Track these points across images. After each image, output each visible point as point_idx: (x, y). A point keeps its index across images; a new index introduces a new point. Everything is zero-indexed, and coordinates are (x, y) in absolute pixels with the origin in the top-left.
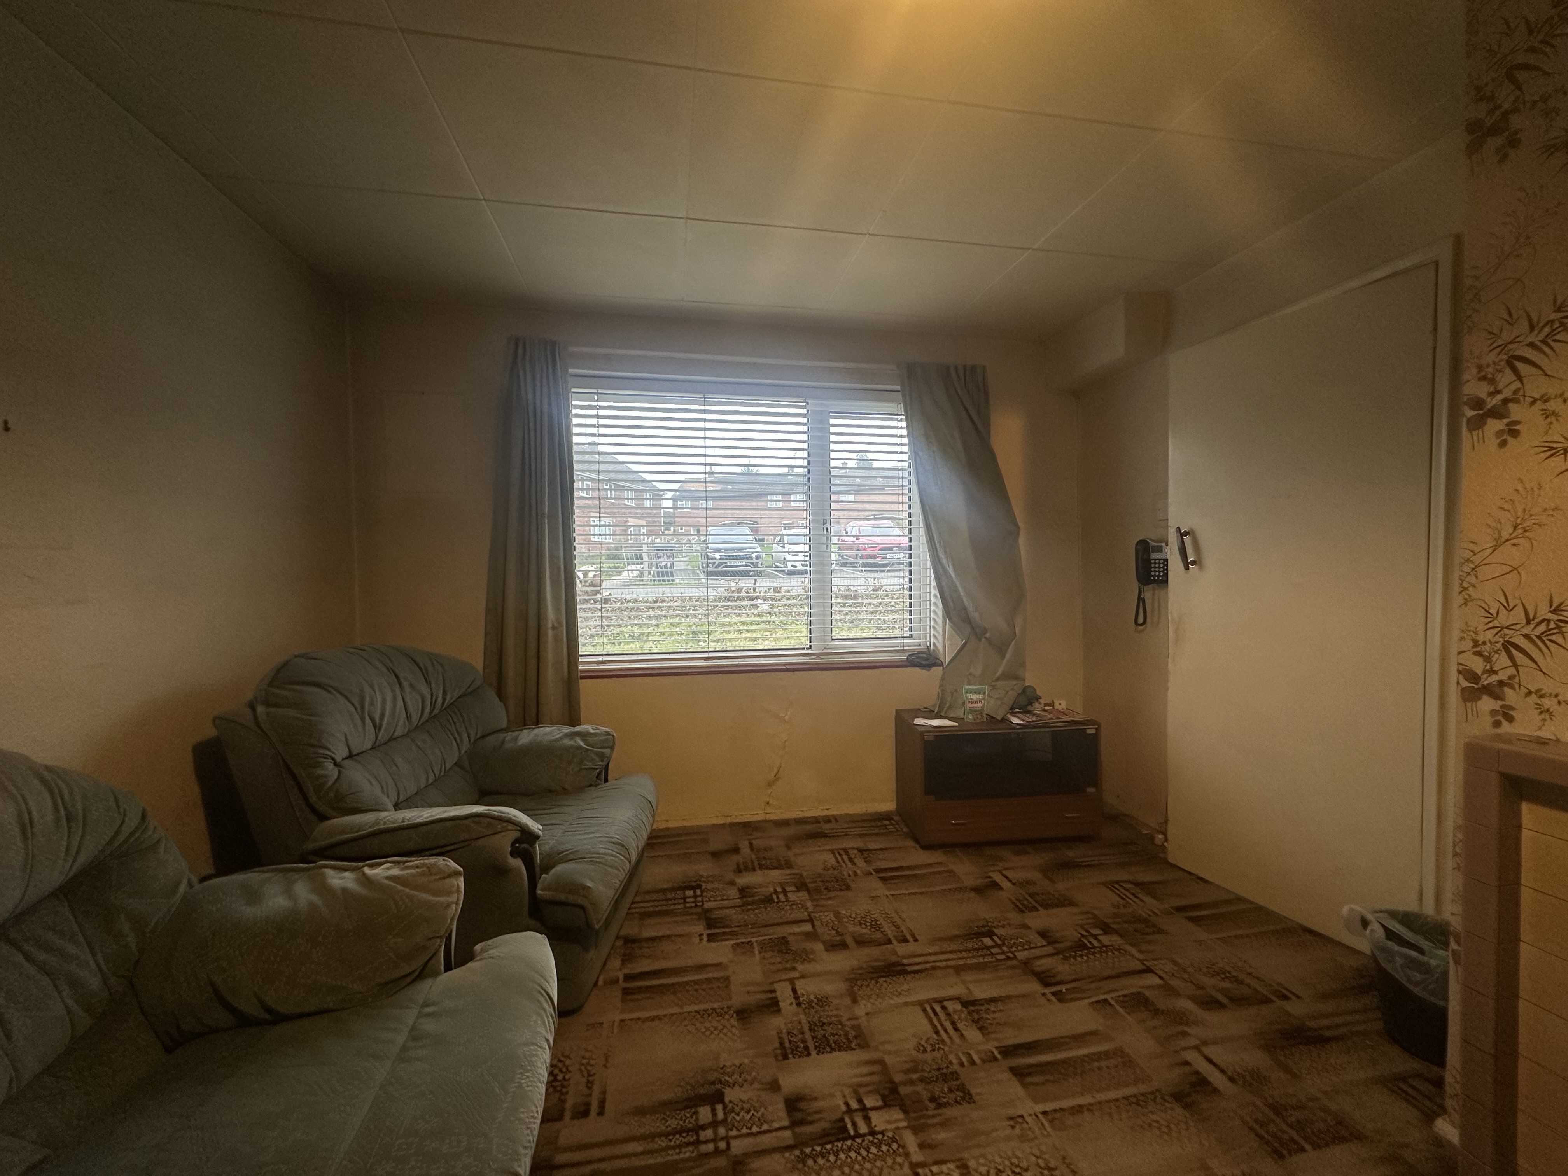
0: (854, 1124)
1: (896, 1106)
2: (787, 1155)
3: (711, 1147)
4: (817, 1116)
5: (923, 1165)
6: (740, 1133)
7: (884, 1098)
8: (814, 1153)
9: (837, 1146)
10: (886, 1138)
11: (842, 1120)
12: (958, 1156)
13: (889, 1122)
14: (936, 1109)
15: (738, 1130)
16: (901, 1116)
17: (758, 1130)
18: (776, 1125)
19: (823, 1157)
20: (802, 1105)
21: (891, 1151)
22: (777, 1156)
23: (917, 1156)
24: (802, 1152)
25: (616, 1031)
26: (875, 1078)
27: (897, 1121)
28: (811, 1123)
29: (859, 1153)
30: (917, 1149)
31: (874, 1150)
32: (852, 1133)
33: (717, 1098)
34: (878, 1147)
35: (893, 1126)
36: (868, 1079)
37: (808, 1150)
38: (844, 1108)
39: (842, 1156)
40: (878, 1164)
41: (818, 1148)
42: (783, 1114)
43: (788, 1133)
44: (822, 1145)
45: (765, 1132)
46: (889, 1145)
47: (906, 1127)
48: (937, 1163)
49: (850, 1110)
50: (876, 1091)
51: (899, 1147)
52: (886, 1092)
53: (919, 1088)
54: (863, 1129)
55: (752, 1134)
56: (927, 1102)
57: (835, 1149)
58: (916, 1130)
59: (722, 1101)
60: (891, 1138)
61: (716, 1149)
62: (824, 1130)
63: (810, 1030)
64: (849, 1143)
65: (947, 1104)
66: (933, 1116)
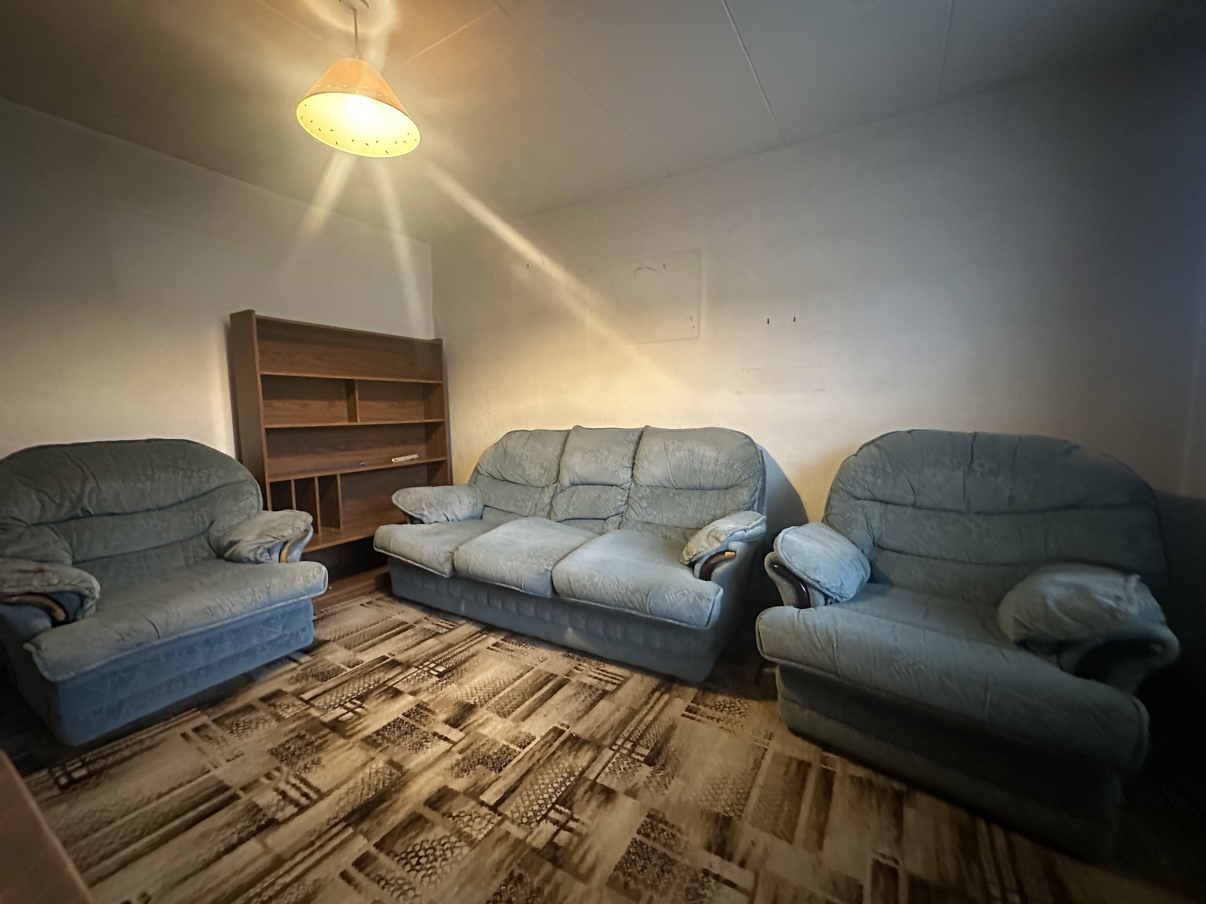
0: (560, 812)
1: (544, 848)
2: (580, 769)
3: (619, 742)
4: (586, 799)
5: (500, 823)
6: (615, 757)
7: (557, 847)
8: (568, 780)
9: (559, 793)
10: (534, 820)
11: (570, 809)
12: (478, 849)
13: (539, 833)
14: (512, 872)
15: (618, 758)
16: (535, 844)
17: (609, 766)
18: (602, 775)
19: (561, 782)
20: (602, 797)
21: (524, 815)
22: (585, 764)
23: (507, 826)
24: (574, 775)
25: (756, 743)
26: (576, 859)
27: (534, 839)
28: (586, 792)
29: (543, 799)
30: (508, 830)
31: (536, 808)
32: (557, 806)
33: (649, 761)
34: (534, 812)
35: (535, 832)
36: (581, 852)
37: (572, 779)
38: (576, 816)
39: (551, 790)
40: (527, 803)
41: (568, 784)
42: (605, 783)
43: (592, 777)
44: (567, 787)
45: (604, 768)
46: (529, 818)
47: (526, 838)
48: (492, 831)
49: (571, 818)
50: (566, 848)
51: (522, 822)
52: (558, 854)
53: (536, 882)
54: (552, 814)
55: (609, 762)
56: (522, 872)
57: (559, 791)
58: (518, 842)
59: (645, 762)
60: (531, 823)
61: (615, 744)
62: (574, 794)
63: (665, 855)
64: (554, 800)
65: (506, 883)
66: (511, 864)
